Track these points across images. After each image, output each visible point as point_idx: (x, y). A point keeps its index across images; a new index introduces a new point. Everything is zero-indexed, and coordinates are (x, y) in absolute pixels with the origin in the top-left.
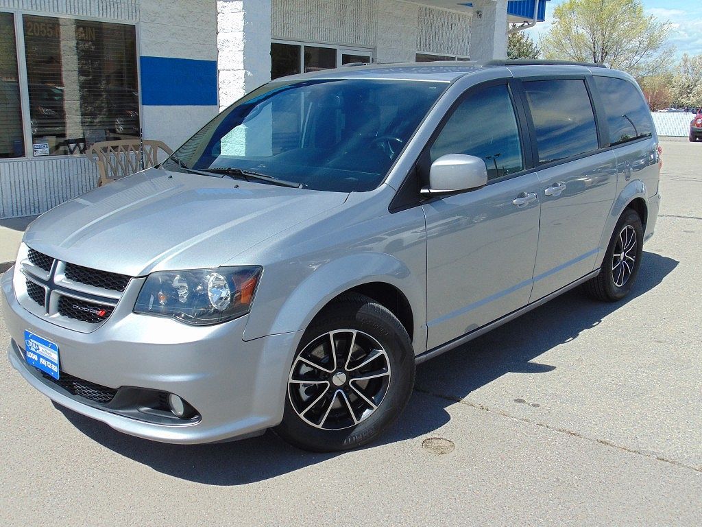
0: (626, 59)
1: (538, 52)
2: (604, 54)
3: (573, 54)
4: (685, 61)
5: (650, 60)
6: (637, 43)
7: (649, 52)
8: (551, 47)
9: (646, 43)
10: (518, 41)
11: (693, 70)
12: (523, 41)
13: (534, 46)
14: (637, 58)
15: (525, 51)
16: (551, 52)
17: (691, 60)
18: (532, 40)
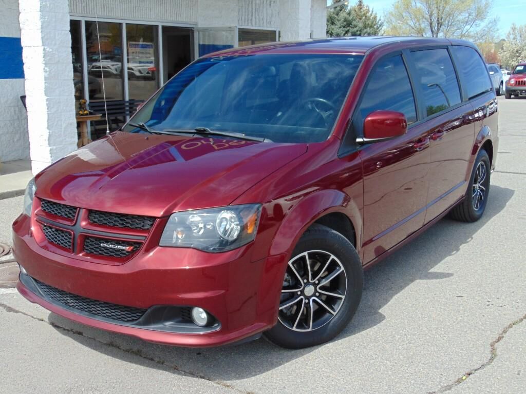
0: (458, 29)
1: (382, 23)
2: (440, 24)
3: (412, 25)
4: (514, 29)
5: (478, 29)
6: (467, 15)
7: (478, 22)
8: (394, 20)
9: (474, 14)
10: (364, 14)
11: (521, 37)
12: (368, 15)
13: (378, 19)
14: (468, 27)
15: (370, 23)
16: (393, 24)
17: (518, 28)
18: (376, 14)
